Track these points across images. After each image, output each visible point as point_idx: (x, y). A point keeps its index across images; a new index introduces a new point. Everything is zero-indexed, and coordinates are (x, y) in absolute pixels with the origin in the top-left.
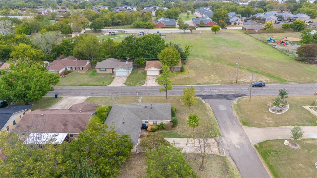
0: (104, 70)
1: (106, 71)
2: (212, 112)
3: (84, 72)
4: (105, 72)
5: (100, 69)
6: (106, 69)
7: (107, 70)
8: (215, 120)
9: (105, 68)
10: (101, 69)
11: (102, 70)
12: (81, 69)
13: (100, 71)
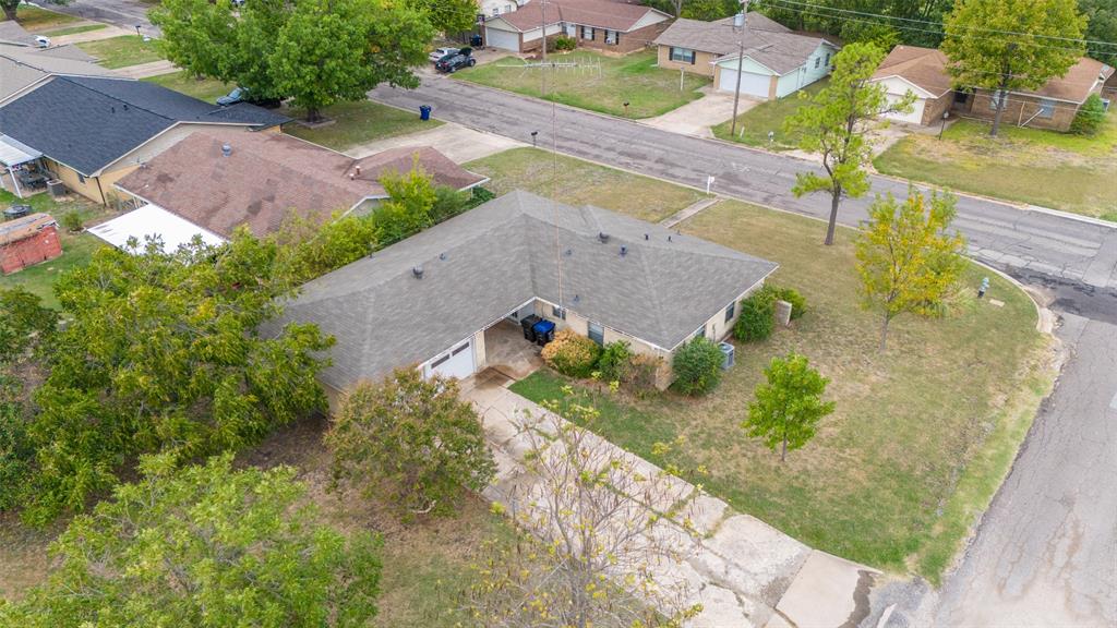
0: (686, 58)
1: (693, 63)
2: (1036, 400)
3: (617, 55)
4: (688, 67)
5: (672, 49)
6: (694, 53)
7: (697, 57)
8: (1001, 458)
9: (693, 46)
10: (677, 52)
11: (679, 57)
12: (612, 38)
13: (671, 59)
